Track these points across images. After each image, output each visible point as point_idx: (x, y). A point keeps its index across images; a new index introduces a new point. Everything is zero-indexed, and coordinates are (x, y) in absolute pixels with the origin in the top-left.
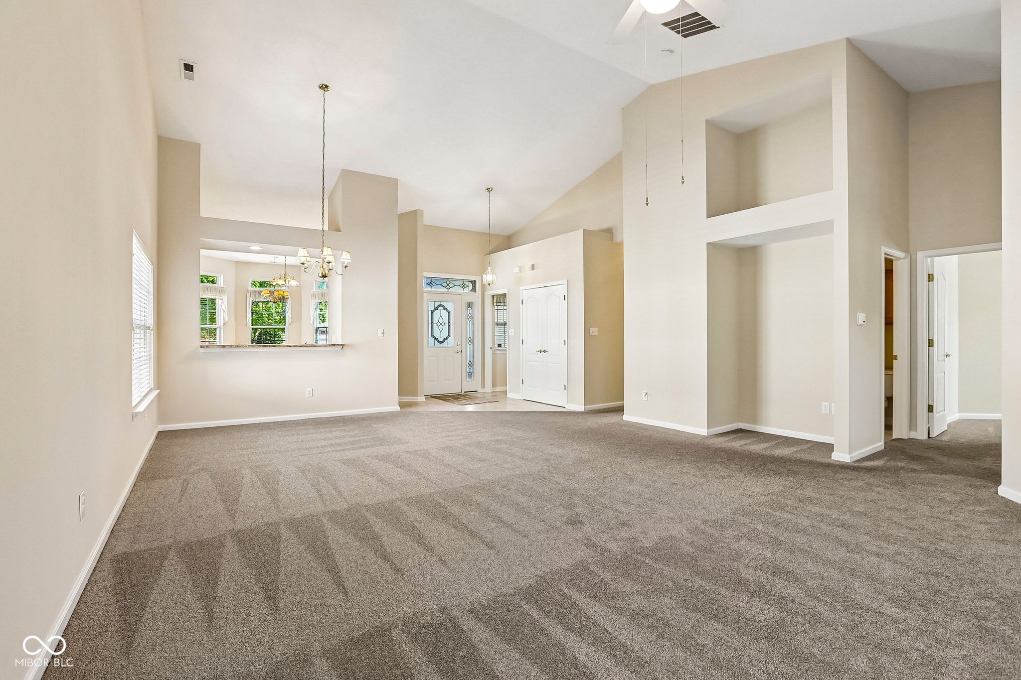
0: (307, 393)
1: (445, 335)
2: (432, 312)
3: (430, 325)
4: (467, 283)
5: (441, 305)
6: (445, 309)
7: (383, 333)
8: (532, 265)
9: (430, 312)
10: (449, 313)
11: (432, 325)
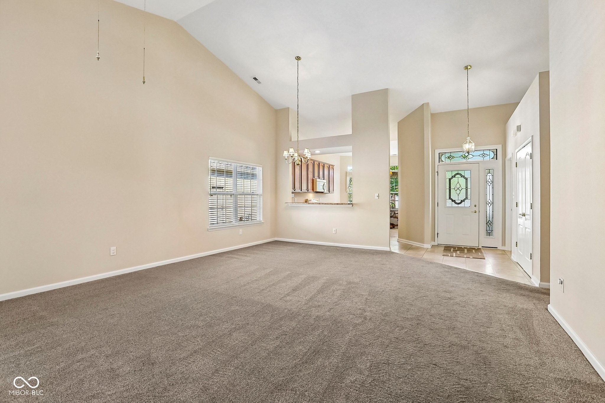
0: (334, 231)
1: (462, 196)
2: (450, 180)
3: (448, 190)
4: (487, 152)
5: (458, 174)
6: (462, 176)
7: (378, 196)
8: (517, 126)
9: (448, 180)
10: (466, 179)
11: (450, 190)
